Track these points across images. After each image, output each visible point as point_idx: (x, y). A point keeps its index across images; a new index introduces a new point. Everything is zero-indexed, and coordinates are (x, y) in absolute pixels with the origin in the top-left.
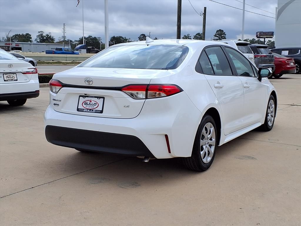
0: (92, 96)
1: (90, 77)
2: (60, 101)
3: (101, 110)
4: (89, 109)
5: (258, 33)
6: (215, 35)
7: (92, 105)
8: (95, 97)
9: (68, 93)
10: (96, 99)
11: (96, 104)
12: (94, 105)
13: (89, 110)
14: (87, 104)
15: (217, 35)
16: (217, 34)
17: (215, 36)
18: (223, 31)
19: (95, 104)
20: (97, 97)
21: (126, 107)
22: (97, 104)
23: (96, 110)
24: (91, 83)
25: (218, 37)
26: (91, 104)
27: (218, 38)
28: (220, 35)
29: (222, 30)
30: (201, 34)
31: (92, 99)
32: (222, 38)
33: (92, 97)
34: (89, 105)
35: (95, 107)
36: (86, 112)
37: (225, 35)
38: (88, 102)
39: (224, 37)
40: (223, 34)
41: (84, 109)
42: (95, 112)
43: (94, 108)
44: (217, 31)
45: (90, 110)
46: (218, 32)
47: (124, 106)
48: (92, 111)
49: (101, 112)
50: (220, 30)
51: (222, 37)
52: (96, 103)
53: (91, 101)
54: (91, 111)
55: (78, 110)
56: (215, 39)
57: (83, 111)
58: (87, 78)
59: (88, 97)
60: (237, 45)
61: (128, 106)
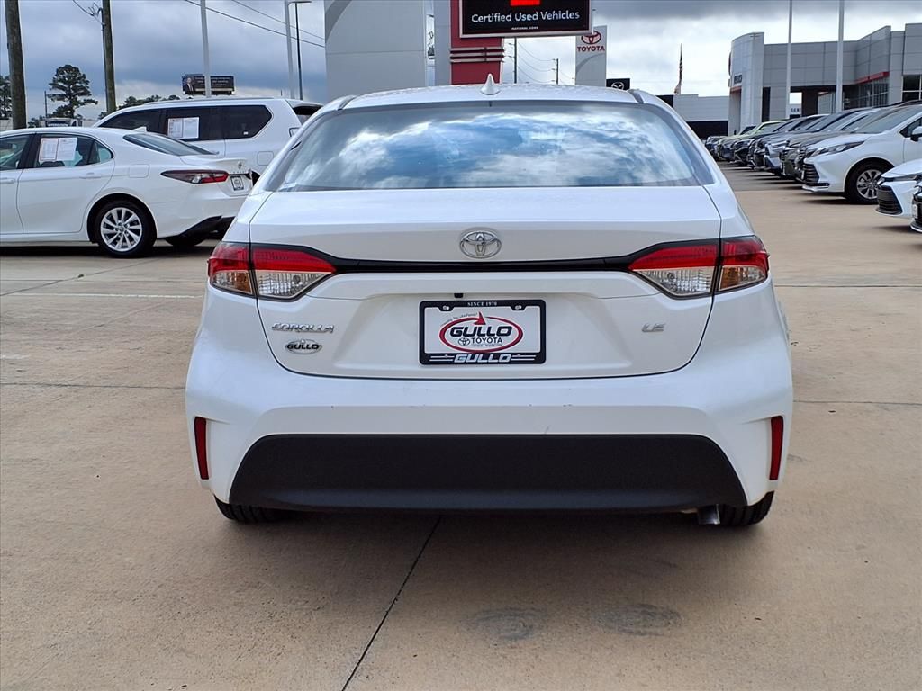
0: (485, 301)
1: (489, 226)
2: (330, 330)
3: (539, 351)
4: (479, 352)
5: (187, 78)
6: (52, 82)
7: (489, 334)
8: (501, 303)
9: (371, 298)
10: (506, 312)
11: (510, 329)
12: (499, 334)
13: (479, 358)
14: (465, 335)
15: (61, 84)
16: (60, 81)
17: (54, 85)
18: (77, 70)
19: (506, 331)
20: (513, 304)
21: (652, 331)
22: (514, 330)
23: (512, 354)
24: (491, 249)
25: (63, 88)
26: (484, 331)
27: (64, 93)
28: (69, 83)
29: (75, 68)
30: (7, 78)
31: (486, 312)
32: (75, 91)
33: (485, 303)
34: (476, 336)
35: (506, 340)
36: (465, 363)
37: (87, 82)
38: (471, 326)
39: (82, 88)
40: (79, 79)
41: (455, 355)
42: (510, 363)
43: (504, 345)
44: (60, 71)
45: (486, 354)
46: (63, 73)
47: (645, 330)
48: (497, 356)
49: (540, 358)
50: (68, 68)
51: (75, 89)
52: (510, 325)
53: (481, 321)
54: (490, 360)
55: (425, 359)
56: (54, 95)
57: (452, 363)
58: (475, 229)
59: (467, 306)
60: (297, 113)
61: (658, 328)
